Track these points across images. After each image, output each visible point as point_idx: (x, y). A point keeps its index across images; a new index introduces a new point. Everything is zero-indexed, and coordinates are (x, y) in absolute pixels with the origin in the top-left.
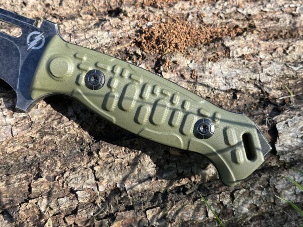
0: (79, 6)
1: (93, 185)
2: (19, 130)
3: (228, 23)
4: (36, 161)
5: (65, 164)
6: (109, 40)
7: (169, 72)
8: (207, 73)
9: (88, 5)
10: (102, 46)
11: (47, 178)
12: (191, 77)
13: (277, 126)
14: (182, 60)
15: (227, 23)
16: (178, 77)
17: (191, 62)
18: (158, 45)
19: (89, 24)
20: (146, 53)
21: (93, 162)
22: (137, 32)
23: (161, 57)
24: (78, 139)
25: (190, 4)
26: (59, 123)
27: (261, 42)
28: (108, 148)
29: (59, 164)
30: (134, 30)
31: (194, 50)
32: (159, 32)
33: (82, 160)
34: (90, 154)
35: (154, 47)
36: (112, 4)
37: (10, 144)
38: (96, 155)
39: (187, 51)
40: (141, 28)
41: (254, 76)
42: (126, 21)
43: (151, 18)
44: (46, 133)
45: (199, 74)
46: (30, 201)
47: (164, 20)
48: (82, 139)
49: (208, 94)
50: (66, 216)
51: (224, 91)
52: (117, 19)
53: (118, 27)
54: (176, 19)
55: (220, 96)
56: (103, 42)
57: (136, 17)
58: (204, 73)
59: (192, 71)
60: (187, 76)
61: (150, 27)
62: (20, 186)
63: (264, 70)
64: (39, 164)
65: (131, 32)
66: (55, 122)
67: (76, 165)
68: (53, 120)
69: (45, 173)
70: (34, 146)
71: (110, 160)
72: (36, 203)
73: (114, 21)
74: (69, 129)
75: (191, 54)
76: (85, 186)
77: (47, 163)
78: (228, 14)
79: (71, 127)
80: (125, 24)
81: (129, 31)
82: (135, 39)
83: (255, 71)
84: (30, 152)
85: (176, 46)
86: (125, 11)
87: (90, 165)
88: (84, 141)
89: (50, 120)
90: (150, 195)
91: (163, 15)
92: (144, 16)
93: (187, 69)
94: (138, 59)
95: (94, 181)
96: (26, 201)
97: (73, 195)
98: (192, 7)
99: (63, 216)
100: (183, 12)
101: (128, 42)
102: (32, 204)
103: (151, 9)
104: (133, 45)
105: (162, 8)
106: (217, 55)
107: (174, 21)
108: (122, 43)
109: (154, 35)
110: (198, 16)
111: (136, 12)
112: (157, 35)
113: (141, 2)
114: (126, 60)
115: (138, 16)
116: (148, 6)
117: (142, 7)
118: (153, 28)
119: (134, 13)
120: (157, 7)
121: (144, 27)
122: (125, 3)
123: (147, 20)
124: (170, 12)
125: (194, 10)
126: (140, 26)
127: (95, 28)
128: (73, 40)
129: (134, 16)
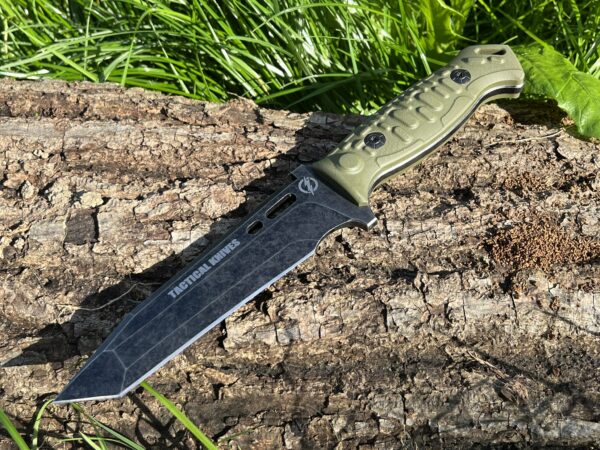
0: (416, 177)
1: (400, 416)
2: (327, 331)
4: (337, 370)
5: (370, 381)
6: (450, 238)
8: (573, 305)
9: (429, 178)
10: (441, 244)
11: (349, 394)
12: (550, 306)
14: (542, 282)
16: (533, 303)
17: (555, 286)
18: (513, 255)
19: (428, 207)
20: (496, 262)
21: (404, 388)
22: (488, 230)
23: (515, 272)
24: (391, 355)
25: (570, 197)
26: (374, 332)
28: (425, 375)
29: (364, 380)
30: (485, 227)
31: (561, 270)
32: (518, 237)
33: (392, 381)
34: (403, 376)
35: (507, 257)
36: (461, 182)
37: (315, 345)
38: (409, 380)
39: (552, 270)
40: (496, 226)
42: (478, 213)
43: (512, 213)
44: (356, 341)
45: (563, 305)
46: (324, 417)
47: (527, 220)
48: (396, 356)
49: (569, 333)
50: (360, 444)
51: (592, 333)
52: (466, 208)
53: (466, 220)
54: (544, 220)
55: (585, 339)
56: (443, 238)
57: (491, 207)
58: (569, 304)
59: (553, 299)
60: (545, 304)
61: (508, 228)
62: (316, 396)
64: (341, 374)
65: (481, 229)
66: (370, 331)
67: (384, 386)
68: (368, 327)
69: (347, 388)
70: (340, 352)
71: (425, 390)
72: (330, 421)
73: (462, 211)
74: (384, 341)
75: (557, 275)
76: (390, 415)
77: (351, 376)
79: (387, 340)
80: (474, 216)
81: (479, 227)
82: (485, 241)
84: (334, 358)
85: (538, 262)
86: (478, 198)
87: (399, 390)
88: (399, 360)
89: (363, 327)
90: (467, 445)
91: (528, 210)
92: (502, 208)
93: (547, 295)
94: (484, 268)
95: (402, 412)
96: (319, 416)
97: (374, 422)
98: (571, 201)
99: (357, 444)
100: (557, 210)
101: (474, 243)
102: (325, 420)
103: (514, 196)
104: (480, 248)
105: (528, 200)
106: (593, 282)
107: (541, 223)
108: (466, 243)
109: (511, 240)
110: (576, 220)
111: (492, 200)
112: (515, 241)
113: (501, 181)
114: (467, 265)
115: (494, 208)
116: (509, 190)
117: (501, 189)
118: (512, 231)
119: (489, 202)
120: (521, 196)
121: (500, 226)
122: (478, 180)
123: (505, 216)
124: (539, 208)
125: (574, 210)
126: (495, 223)
127: (435, 216)
128: (406, 230)
129: (488, 206)
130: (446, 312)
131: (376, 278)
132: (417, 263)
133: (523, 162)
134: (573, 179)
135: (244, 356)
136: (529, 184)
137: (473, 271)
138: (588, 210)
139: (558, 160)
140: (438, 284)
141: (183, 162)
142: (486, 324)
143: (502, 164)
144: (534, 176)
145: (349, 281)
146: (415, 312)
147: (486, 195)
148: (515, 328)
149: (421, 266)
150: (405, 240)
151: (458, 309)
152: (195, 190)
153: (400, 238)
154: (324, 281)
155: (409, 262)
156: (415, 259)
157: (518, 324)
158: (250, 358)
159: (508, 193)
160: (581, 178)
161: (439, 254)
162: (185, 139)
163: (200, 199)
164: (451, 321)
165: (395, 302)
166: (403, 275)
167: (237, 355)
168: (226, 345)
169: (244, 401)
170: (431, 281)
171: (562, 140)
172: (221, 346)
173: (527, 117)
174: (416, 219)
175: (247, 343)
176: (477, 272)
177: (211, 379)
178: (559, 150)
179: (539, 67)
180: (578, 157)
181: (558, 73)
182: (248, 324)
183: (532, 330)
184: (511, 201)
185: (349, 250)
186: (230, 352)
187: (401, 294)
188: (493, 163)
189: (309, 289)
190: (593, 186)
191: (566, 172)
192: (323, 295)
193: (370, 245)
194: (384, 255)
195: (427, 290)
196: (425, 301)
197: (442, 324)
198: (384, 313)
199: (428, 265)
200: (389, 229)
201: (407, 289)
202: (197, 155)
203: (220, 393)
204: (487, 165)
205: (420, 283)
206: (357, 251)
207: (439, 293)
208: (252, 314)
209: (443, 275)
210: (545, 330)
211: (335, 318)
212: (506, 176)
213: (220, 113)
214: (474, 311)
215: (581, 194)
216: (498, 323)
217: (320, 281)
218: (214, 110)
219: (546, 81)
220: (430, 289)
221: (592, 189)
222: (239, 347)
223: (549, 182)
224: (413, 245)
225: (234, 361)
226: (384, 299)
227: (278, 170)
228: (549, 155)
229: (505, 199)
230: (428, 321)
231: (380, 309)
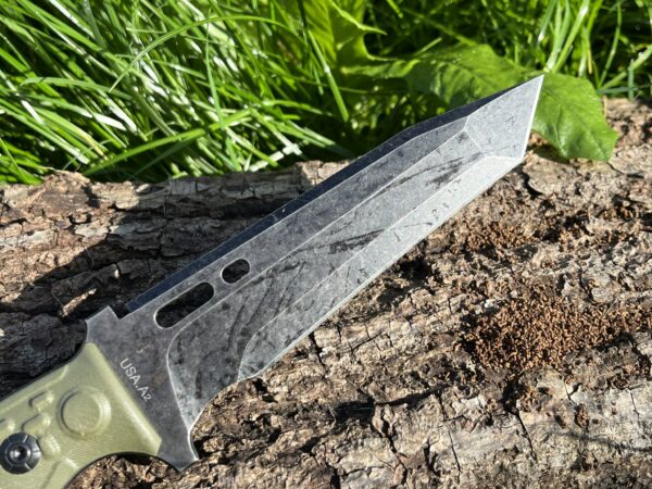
3: (643, 299)
6: (412, 341)
7: (534, 410)
8: (607, 414)
10: (401, 354)
12: (576, 422)
14: (557, 386)
15: (640, 300)
16: (550, 422)
17: (576, 389)
18: (508, 352)
19: (370, 298)
20: (485, 367)
22: (462, 319)
23: (516, 378)
25: (561, 250)
30: (458, 316)
31: (578, 363)
32: (509, 324)
35: (500, 357)
39: (567, 366)
40: (473, 311)
42: (443, 295)
43: (491, 288)
45: (593, 416)
47: (514, 294)
49: (609, 456)
51: (640, 450)
52: (424, 291)
53: (428, 310)
54: (538, 291)
55: (632, 459)
56: (402, 344)
57: (460, 284)
58: (601, 413)
59: (578, 408)
60: (569, 420)
61: (490, 312)
65: (453, 319)
73: (419, 296)
75: (575, 372)
78: (640, 278)
80: (439, 302)
81: (449, 318)
82: (462, 336)
85: (546, 357)
86: (437, 272)
91: (511, 280)
92: (474, 282)
93: (568, 405)
94: (468, 378)
98: (564, 255)
100: (551, 273)
101: (448, 343)
103: (486, 262)
104: (457, 348)
105: (506, 263)
106: (625, 372)
107: (535, 296)
108: (437, 345)
109: (500, 329)
110: (581, 283)
111: (459, 273)
112: (506, 330)
113: (460, 240)
114: (443, 378)
115: (464, 284)
116: (477, 252)
117: (463, 251)
118: (498, 315)
119: (456, 276)
120: (496, 259)
121: (479, 311)
122: (431, 244)
123: (482, 293)
124: (525, 274)
125: (572, 268)
126: (472, 307)
127: (383, 311)
128: (345, 340)
129: (455, 282)
130: (429, 461)
131: (312, 425)
132: (371, 390)
133: (486, 209)
134: (558, 222)
136: (501, 239)
137: (455, 388)
138: (591, 265)
139: (532, 199)
140: (409, 419)
142: (490, 469)
144: (506, 226)
145: (273, 440)
146: (382, 471)
147: (449, 265)
148: (532, 465)
149: (377, 393)
150: (346, 358)
151: (445, 453)
153: (339, 356)
154: (232, 448)
155: (359, 390)
156: (366, 384)
157: (535, 458)
159: (476, 257)
160: (568, 218)
161: (400, 369)
164: (438, 474)
165: (348, 462)
166: (354, 413)
170: (397, 415)
171: (531, 169)
174: (356, 319)
176: (461, 388)
178: (531, 183)
179: (482, 76)
180: (559, 190)
183: (557, 463)
184: (484, 268)
185: (264, 390)
187: (356, 447)
189: (211, 466)
190: (589, 228)
191: (548, 214)
192: (234, 473)
193: (295, 375)
194: (319, 386)
195: (395, 433)
196: (394, 451)
197: (426, 481)
198: (336, 483)
199: (387, 390)
200: (319, 343)
201: (364, 437)
205: (381, 423)
206: (276, 390)
207: (412, 433)
209: (413, 402)
210: (575, 458)
212: (467, 231)
213: (30, 201)
214: (470, 452)
215: (575, 243)
216: (507, 462)
217: (226, 449)
218: (18, 198)
220: (398, 429)
221: (587, 232)
223: (528, 231)
224: (359, 362)
226: (332, 460)
227: (132, 277)
228: (518, 193)
229: (474, 266)
230: (404, 481)
231: (328, 478)
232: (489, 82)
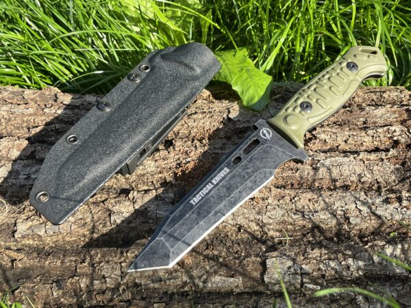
1: (119, 276)
2: (76, 227)
5: (103, 256)
6: (154, 169)
10: (148, 173)
11: (89, 264)
13: (267, 261)
21: (122, 259)
22: (177, 164)
26: (104, 227)
27: (273, 189)
28: (135, 251)
29: (99, 256)
32: (192, 168)
33: (116, 256)
34: (122, 253)
36: (169, 135)
37: (69, 235)
38: (125, 254)
40: (181, 162)
41: (258, 217)
42: (173, 154)
43: (192, 154)
46: (75, 278)
50: (97, 294)
51: (231, 224)
52: (167, 151)
53: (165, 159)
55: (227, 228)
56: (149, 170)
57: (182, 151)
61: (189, 162)
62: (70, 266)
63: (268, 213)
64: (86, 252)
66: (101, 226)
67: (111, 259)
68: (100, 224)
69: (88, 260)
70: (85, 239)
72: (79, 280)
73: (163, 153)
74: (110, 232)
76: (113, 276)
77: (91, 253)
80: (170, 156)
81: (172, 163)
82: (174, 171)
83: (259, 213)
84: (82, 243)
86: (175, 145)
87: (119, 261)
92: (188, 151)
95: (120, 274)
96: (73, 277)
97: (104, 280)
99: (95, 293)
101: (168, 172)
102: (76, 280)
103: (198, 144)
104: (171, 175)
108: (163, 172)
113: (194, 134)
116: (198, 140)
117: (192, 139)
119: (181, 147)
120: (202, 143)
121: (184, 162)
122: (180, 134)
123: (188, 155)
126: (182, 160)
129: (180, 150)
131: (108, 194)
132: (133, 185)
133: (208, 123)
135: (28, 242)
137: (164, 189)
140: (142, 196)
141: (4, 127)
143: (195, 124)
146: (127, 214)
147: (181, 143)
149: (135, 186)
152: (6, 143)
155: (129, 184)
156: (132, 183)
158: (31, 243)
161: (147, 179)
162: (6, 113)
163: (7, 149)
164: (148, 219)
165: (115, 209)
166: (125, 192)
167: (23, 242)
168: (16, 236)
169: (29, 269)
170: (139, 195)
171: (233, 109)
172: (14, 236)
173: (221, 95)
175: (28, 235)
177: (9, 256)
178: (230, 115)
181: (237, 68)
182: (30, 223)
184: (196, 147)
186: (19, 240)
187: (120, 204)
188: (189, 124)
194: (113, 180)
196: (134, 208)
198: (110, 215)
199: (140, 185)
201: (124, 201)
202: (12, 122)
203: (14, 265)
204: (186, 125)
205: (132, 197)
207: (142, 202)
208: (32, 217)
209: (147, 191)
211: (81, 219)
212: (197, 131)
213: (32, 97)
218: (28, 95)
219: (228, 73)
220: (137, 200)
222: (23, 237)
225: (23, 245)
226: (110, 207)
227: (60, 130)
228: (224, 118)
229: (192, 145)
231: (108, 213)
232: (228, 68)
